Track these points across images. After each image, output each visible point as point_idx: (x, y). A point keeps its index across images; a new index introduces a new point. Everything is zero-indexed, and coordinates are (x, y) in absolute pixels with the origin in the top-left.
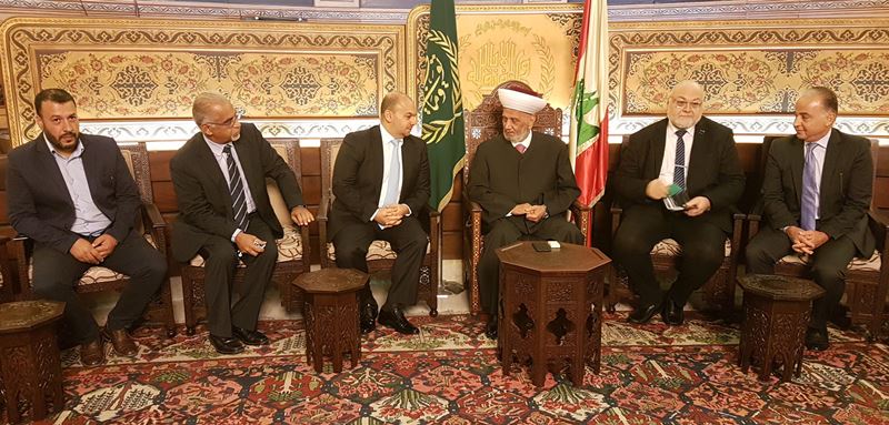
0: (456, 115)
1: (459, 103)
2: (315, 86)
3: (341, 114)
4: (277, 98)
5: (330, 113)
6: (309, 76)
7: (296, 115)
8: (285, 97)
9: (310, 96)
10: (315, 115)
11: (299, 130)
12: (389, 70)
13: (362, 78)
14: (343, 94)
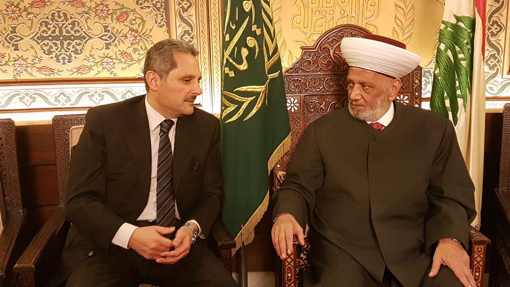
0: (270, 76)
1: (274, 59)
2: (81, 38)
3: (121, 75)
4: (29, 55)
5: (105, 74)
6: (73, 24)
7: (56, 77)
8: (40, 54)
9: (76, 52)
10: (84, 76)
11: (62, 99)
12: (184, 15)
13: (148, 26)
14: (123, 47)
